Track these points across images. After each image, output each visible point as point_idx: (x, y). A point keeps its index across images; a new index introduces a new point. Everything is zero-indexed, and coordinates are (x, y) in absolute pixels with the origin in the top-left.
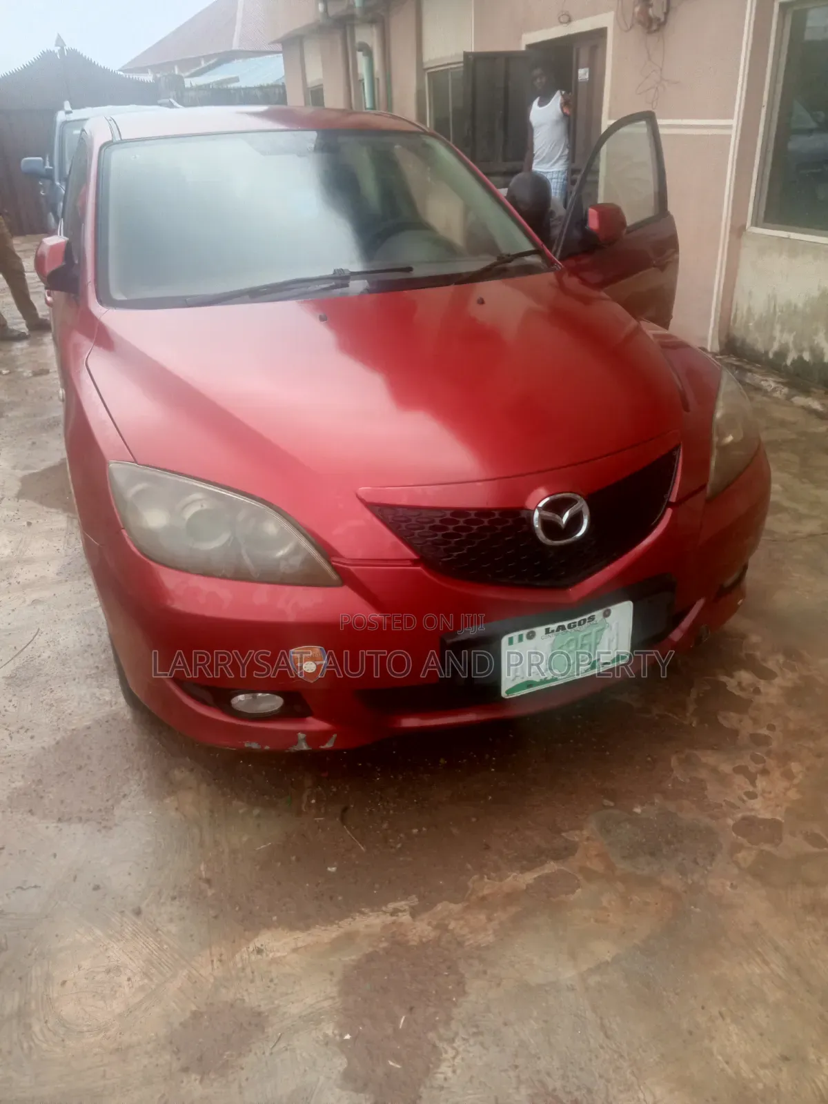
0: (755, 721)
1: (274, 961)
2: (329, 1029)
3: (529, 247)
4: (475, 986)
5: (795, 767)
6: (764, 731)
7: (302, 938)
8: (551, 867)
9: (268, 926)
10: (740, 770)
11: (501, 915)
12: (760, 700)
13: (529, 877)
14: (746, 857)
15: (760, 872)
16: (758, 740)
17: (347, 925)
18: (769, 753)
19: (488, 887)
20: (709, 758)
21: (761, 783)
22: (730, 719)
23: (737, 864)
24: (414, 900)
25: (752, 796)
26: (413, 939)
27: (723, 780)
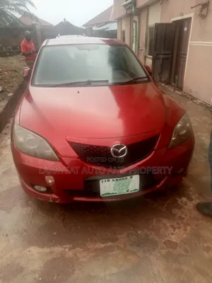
0: (182, 212)
1: (32, 255)
2: (37, 276)
3: (145, 76)
4: (77, 272)
5: (188, 228)
6: (184, 216)
7: (41, 250)
8: (110, 244)
9: (34, 245)
10: (172, 226)
11: (92, 254)
12: (186, 207)
13: (103, 245)
14: (164, 252)
15: (166, 257)
16: (181, 218)
17: (53, 249)
18: (182, 223)
19: (91, 246)
20: (165, 221)
21: (177, 231)
22: (175, 211)
23: (160, 253)
24: (71, 246)
25: (173, 234)
26: (67, 256)
27: (166, 228)
